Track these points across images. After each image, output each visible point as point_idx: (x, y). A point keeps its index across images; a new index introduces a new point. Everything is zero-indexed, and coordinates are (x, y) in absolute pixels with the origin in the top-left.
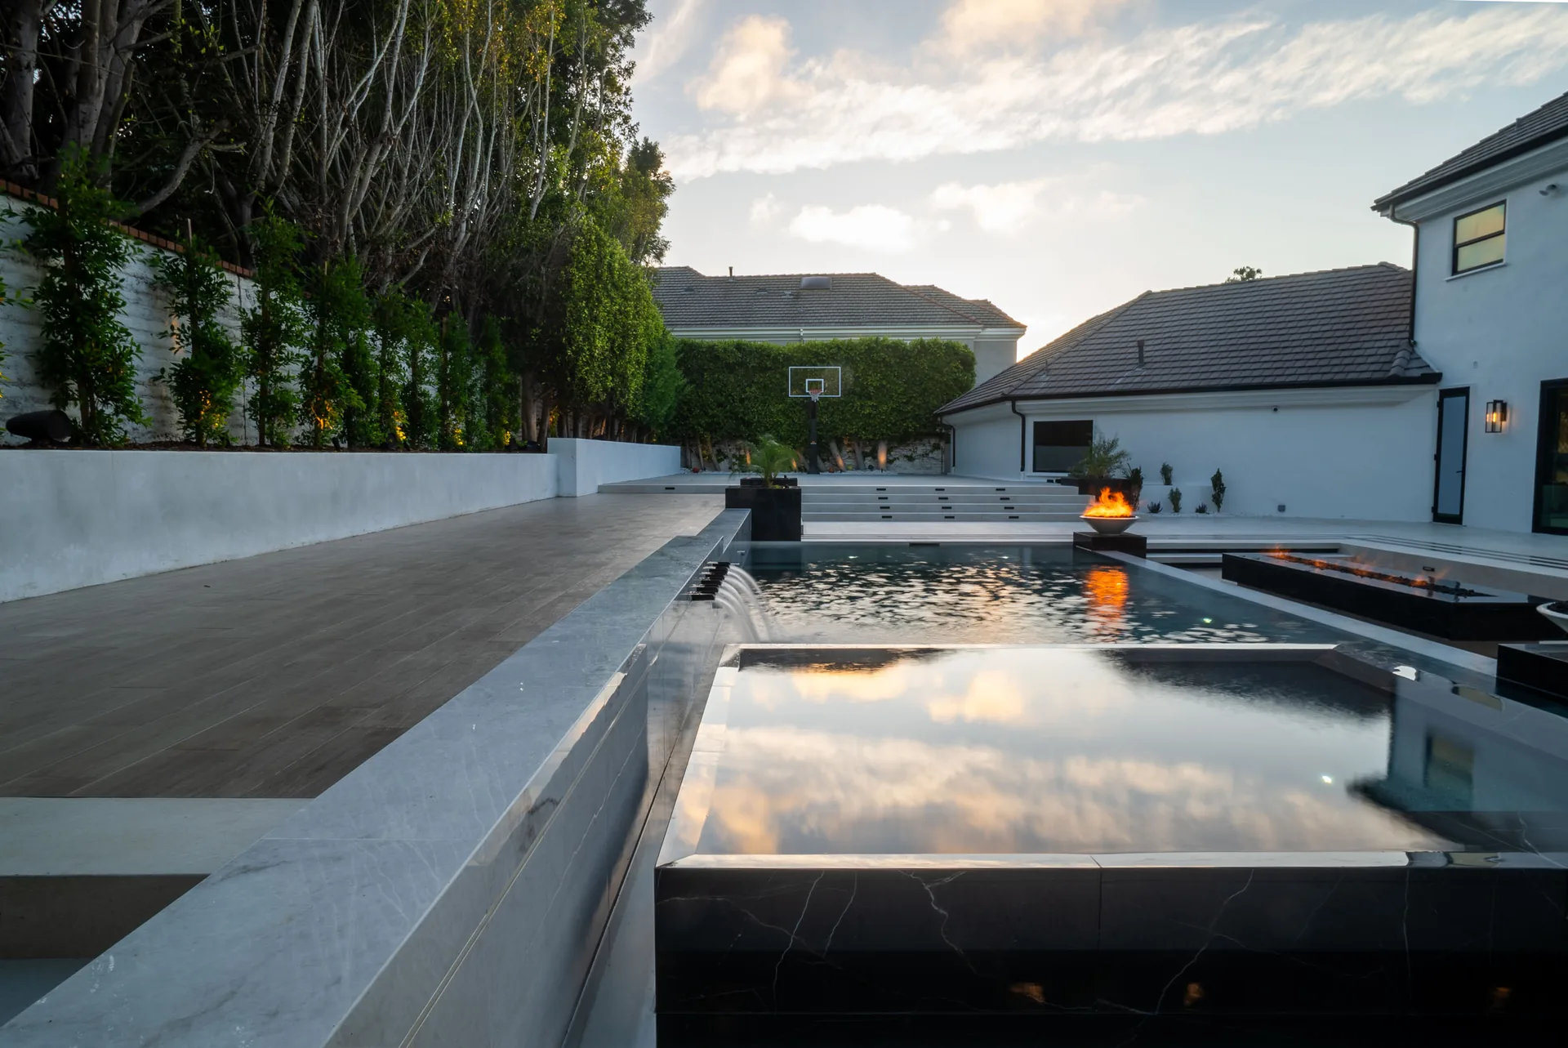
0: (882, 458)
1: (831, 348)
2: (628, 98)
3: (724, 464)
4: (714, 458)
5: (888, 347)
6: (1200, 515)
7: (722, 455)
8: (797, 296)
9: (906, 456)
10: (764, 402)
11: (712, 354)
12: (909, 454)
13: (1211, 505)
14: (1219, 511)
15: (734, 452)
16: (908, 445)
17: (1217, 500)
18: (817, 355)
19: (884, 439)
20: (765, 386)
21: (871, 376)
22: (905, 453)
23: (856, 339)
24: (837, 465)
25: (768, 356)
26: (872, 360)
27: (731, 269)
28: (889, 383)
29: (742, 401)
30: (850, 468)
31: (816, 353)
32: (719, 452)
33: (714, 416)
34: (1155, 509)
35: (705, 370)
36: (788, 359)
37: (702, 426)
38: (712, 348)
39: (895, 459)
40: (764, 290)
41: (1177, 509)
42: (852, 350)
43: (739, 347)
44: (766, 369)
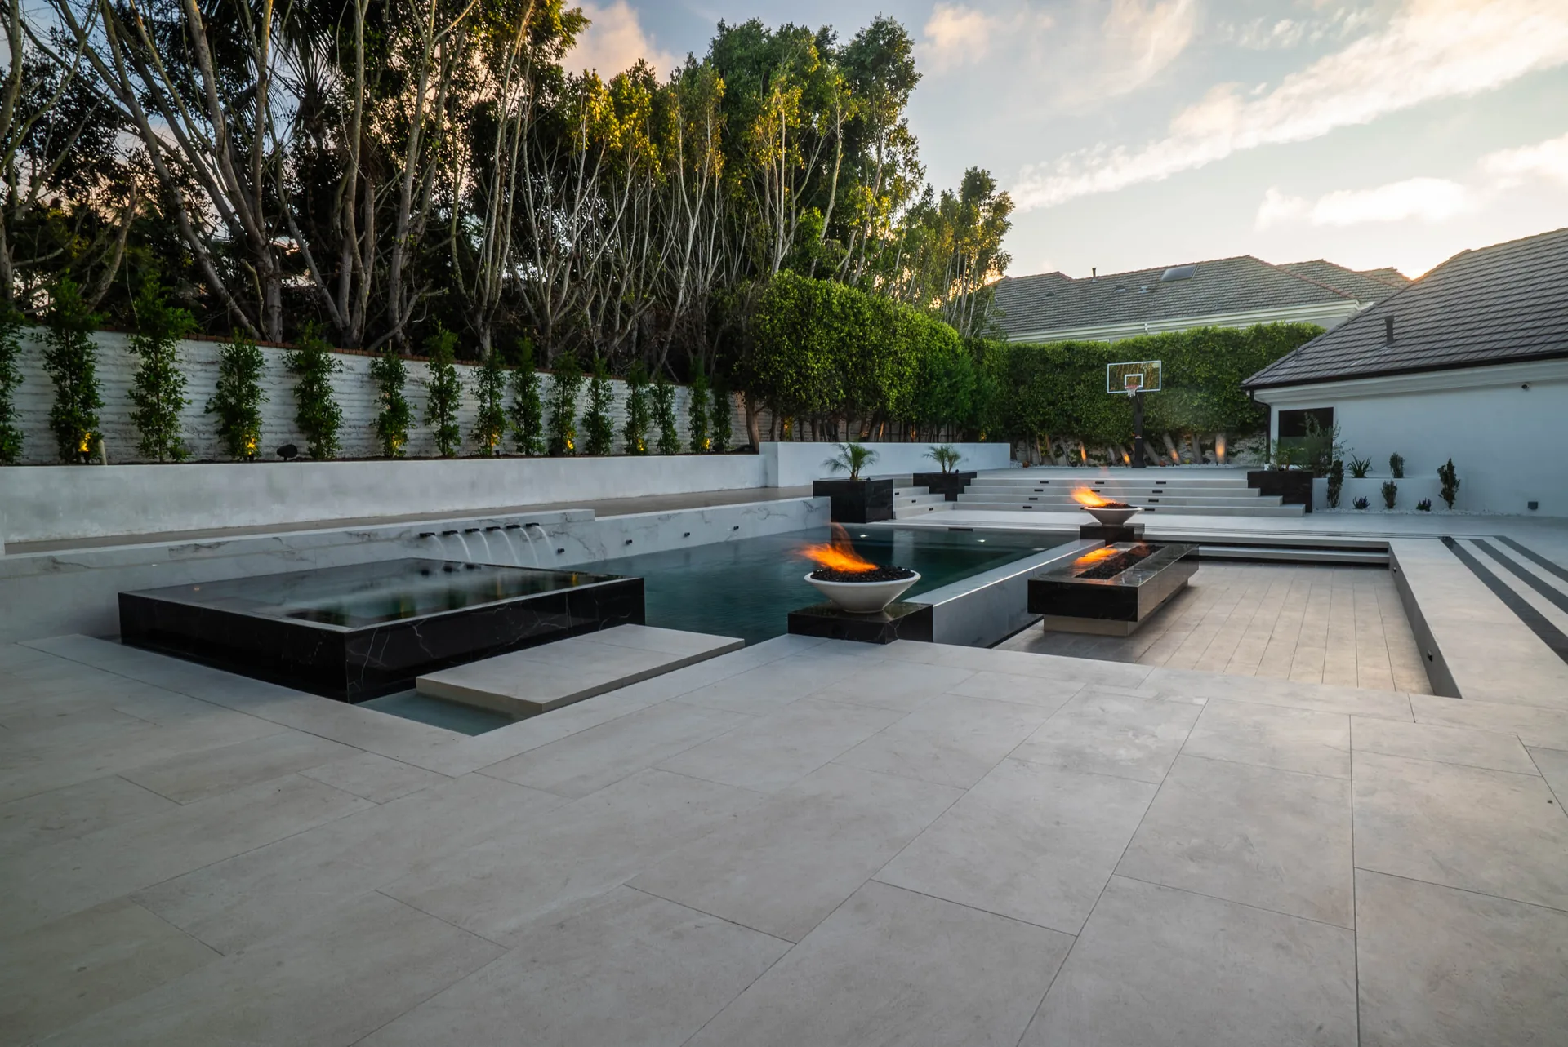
0: (1220, 450)
1: (1156, 342)
2: (915, 147)
3: (1062, 459)
4: (1052, 454)
5: (1218, 335)
6: (1424, 512)
7: (1059, 452)
8: (1153, 290)
9: (1251, 448)
10: (1092, 399)
11: (1042, 356)
12: (1255, 446)
13: (1437, 501)
14: (1450, 507)
15: (1072, 447)
16: (1254, 437)
17: (1449, 496)
18: (1141, 350)
19: (1220, 432)
20: (1092, 383)
21: (1198, 366)
22: (1249, 444)
23: (1182, 332)
24: (1171, 458)
25: (1095, 354)
26: (1200, 350)
27: (1094, 270)
28: (1220, 373)
29: (1072, 398)
30: (1188, 461)
31: (1141, 347)
32: (1059, 448)
33: (1045, 414)
34: (1362, 504)
35: (1036, 372)
36: (1113, 356)
37: (1035, 424)
38: (1042, 351)
39: (1239, 451)
40: (1122, 287)
41: (1390, 504)
42: (1178, 341)
43: (1069, 348)
44: (1092, 368)
